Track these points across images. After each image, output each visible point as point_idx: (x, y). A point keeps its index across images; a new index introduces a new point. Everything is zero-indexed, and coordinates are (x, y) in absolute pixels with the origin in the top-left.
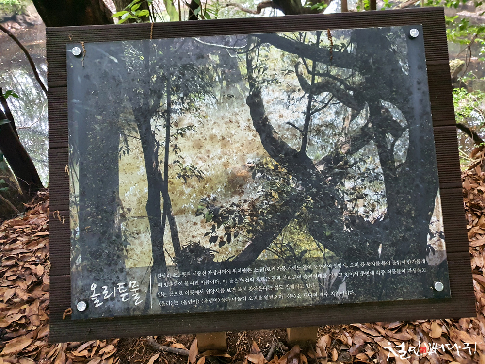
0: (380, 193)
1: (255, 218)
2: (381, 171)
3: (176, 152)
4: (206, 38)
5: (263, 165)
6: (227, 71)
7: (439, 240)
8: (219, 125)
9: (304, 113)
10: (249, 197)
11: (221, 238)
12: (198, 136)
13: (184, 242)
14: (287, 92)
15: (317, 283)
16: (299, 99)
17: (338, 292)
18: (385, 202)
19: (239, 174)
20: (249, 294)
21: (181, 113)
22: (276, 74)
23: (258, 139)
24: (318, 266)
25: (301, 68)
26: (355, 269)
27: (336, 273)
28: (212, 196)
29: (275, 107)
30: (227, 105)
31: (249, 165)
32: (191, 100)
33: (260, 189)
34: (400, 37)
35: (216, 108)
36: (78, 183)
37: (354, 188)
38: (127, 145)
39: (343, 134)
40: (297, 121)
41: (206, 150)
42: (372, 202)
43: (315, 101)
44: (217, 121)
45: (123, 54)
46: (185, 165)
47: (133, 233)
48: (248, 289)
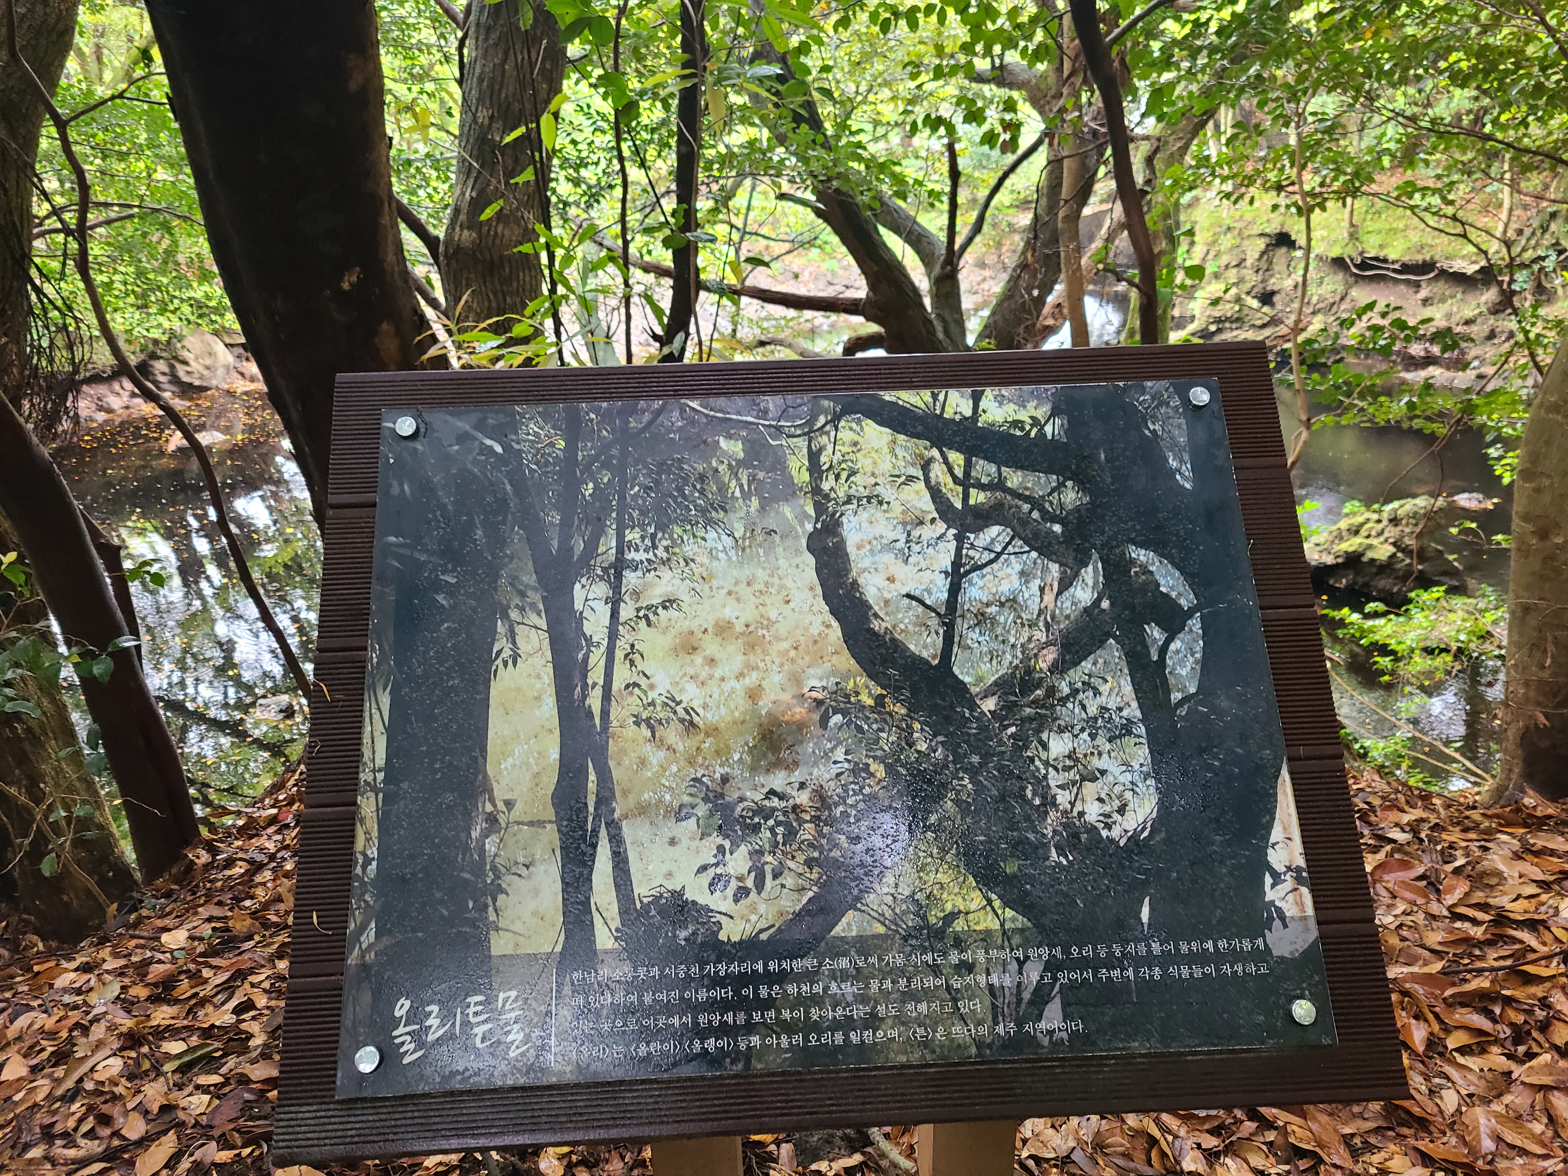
0: (1137, 767)
1: (826, 830)
2: (1139, 714)
3: (632, 663)
4: (712, 401)
5: (847, 696)
6: (761, 475)
7: (1296, 890)
8: (738, 600)
9: (946, 573)
10: (811, 774)
11: (740, 879)
12: (686, 625)
13: (642, 890)
14: (904, 524)
15: (988, 1000)
16: (933, 542)
17: (1043, 1025)
18: (1152, 790)
19: (786, 718)
20: (811, 1027)
21: (649, 571)
22: (876, 484)
23: (836, 632)
24: (987, 953)
25: (938, 471)
26: (1083, 964)
27: (1033, 974)
28: (719, 771)
29: (877, 558)
30: (761, 551)
31: (814, 694)
32: (673, 541)
33: (839, 754)
34: (1168, 405)
35: (734, 558)
36: (385, 737)
37: (1071, 755)
38: (514, 643)
39: (1041, 624)
40: (930, 593)
41: (705, 657)
42: (1118, 789)
43: (973, 547)
44: (736, 589)
45: (516, 433)
46: (652, 695)
47: (516, 863)
48: (807, 1013)
